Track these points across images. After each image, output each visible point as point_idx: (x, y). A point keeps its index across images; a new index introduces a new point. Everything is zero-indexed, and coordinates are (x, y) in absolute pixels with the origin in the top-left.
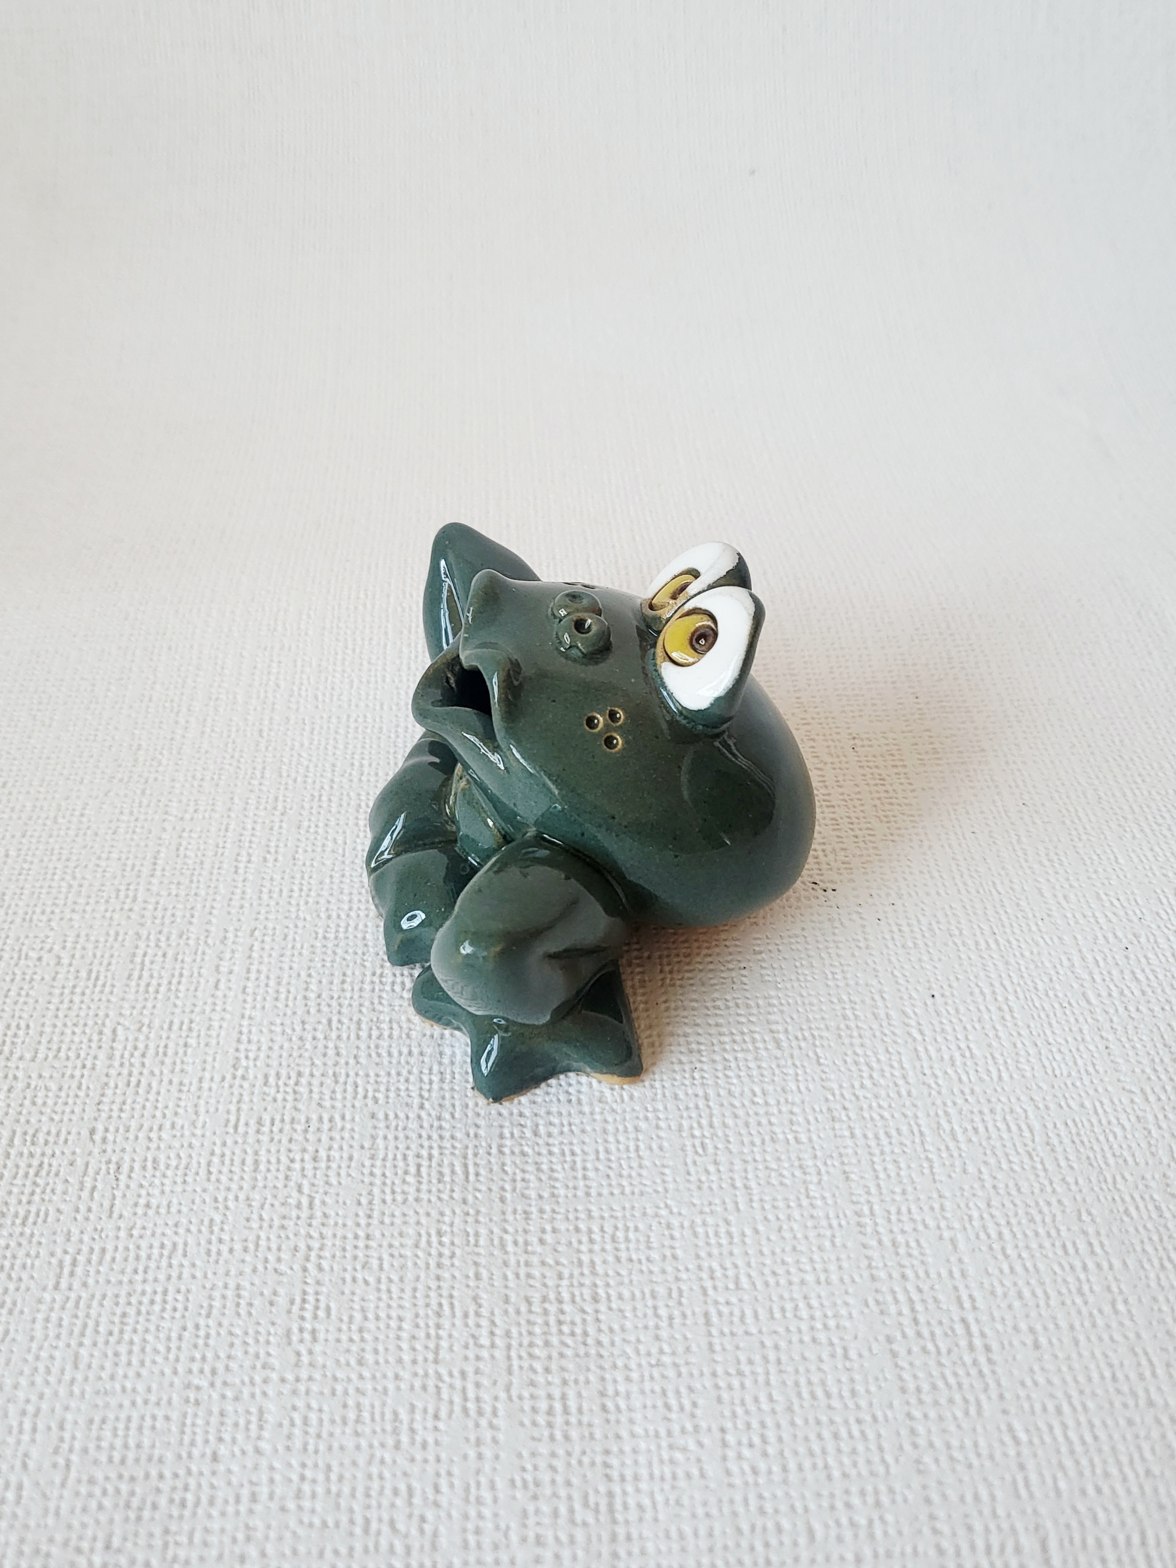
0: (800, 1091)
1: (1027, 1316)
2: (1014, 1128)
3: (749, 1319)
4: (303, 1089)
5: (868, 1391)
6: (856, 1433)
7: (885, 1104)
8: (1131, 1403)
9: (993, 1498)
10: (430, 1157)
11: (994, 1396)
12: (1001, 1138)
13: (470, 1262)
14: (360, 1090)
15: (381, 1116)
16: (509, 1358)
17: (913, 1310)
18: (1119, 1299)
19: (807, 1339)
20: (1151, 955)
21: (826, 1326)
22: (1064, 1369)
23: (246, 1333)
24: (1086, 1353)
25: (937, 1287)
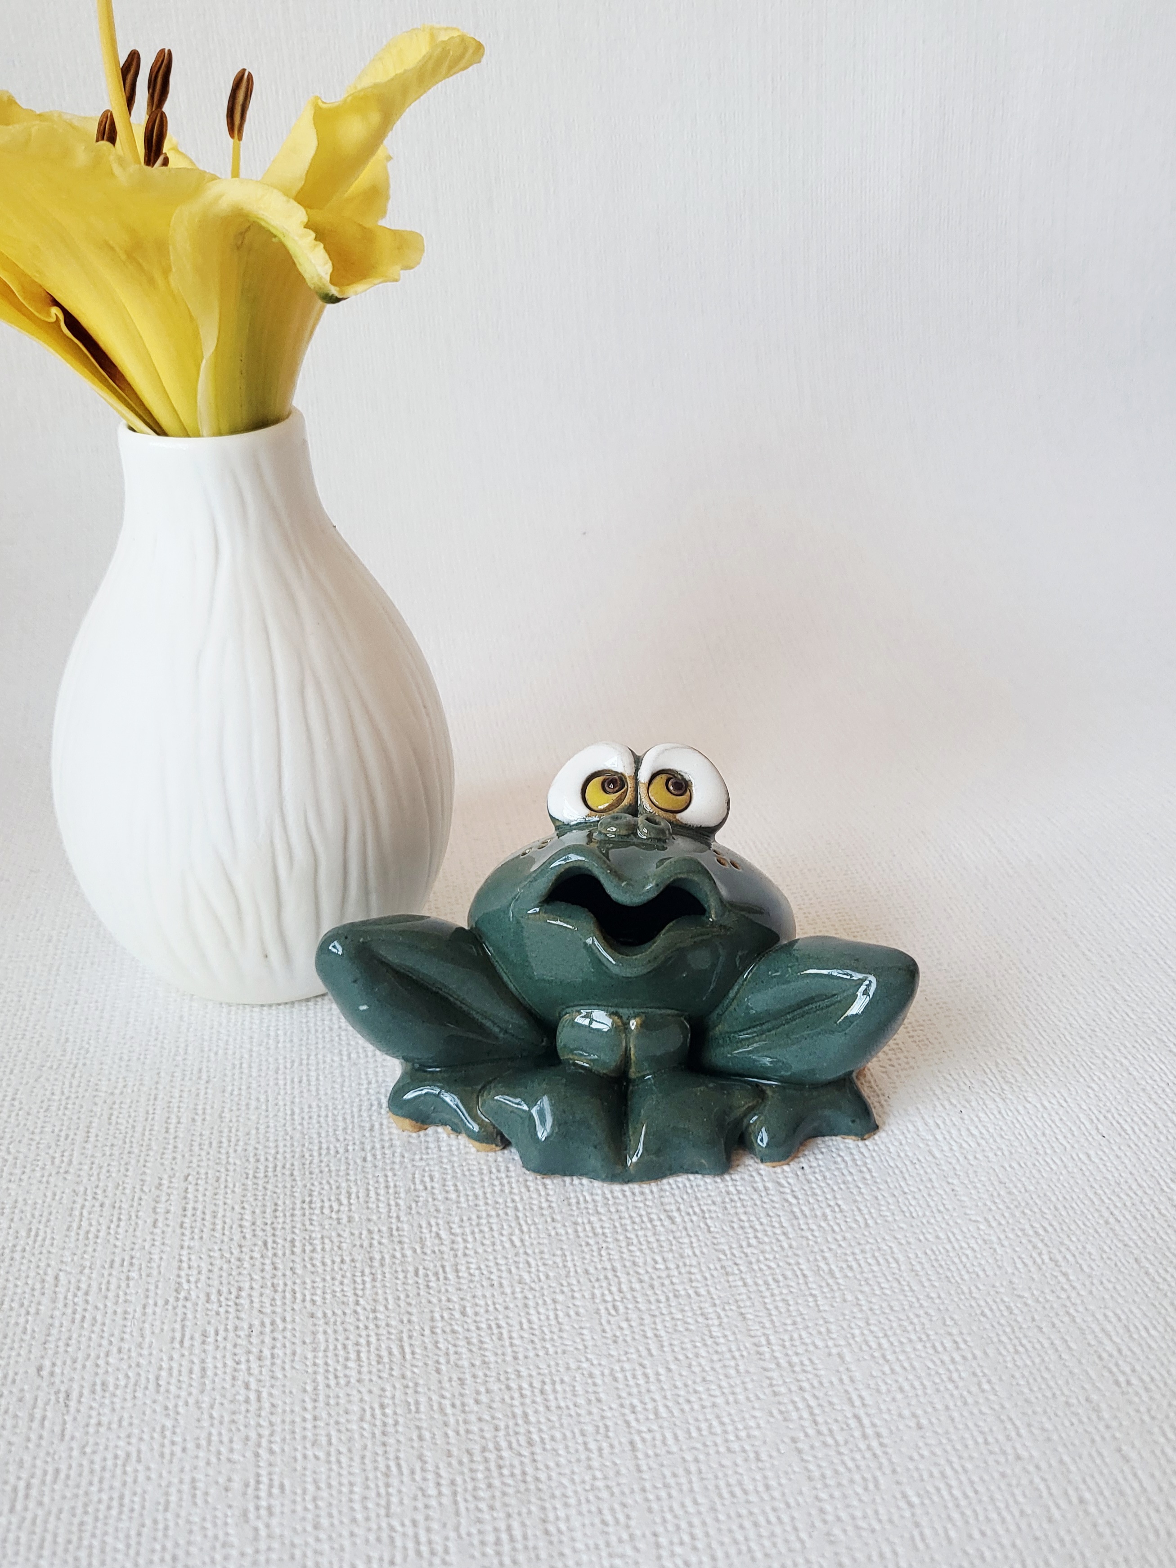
1: (909, 1404)
2: (881, 1261)
3: (670, 1441)
4: (244, 1301)
5: (780, 1484)
6: (773, 1519)
7: (770, 1257)
8: (1002, 1460)
9: (895, 1553)
10: (368, 1344)
11: (888, 1471)
12: (872, 1271)
13: (412, 1427)
14: (298, 1295)
15: (320, 1314)
16: (456, 1502)
17: (812, 1414)
18: (984, 1380)
19: (722, 1449)
20: (981, 1115)
21: (738, 1438)
22: (944, 1441)
23: (204, 1519)
25: (830, 1393)
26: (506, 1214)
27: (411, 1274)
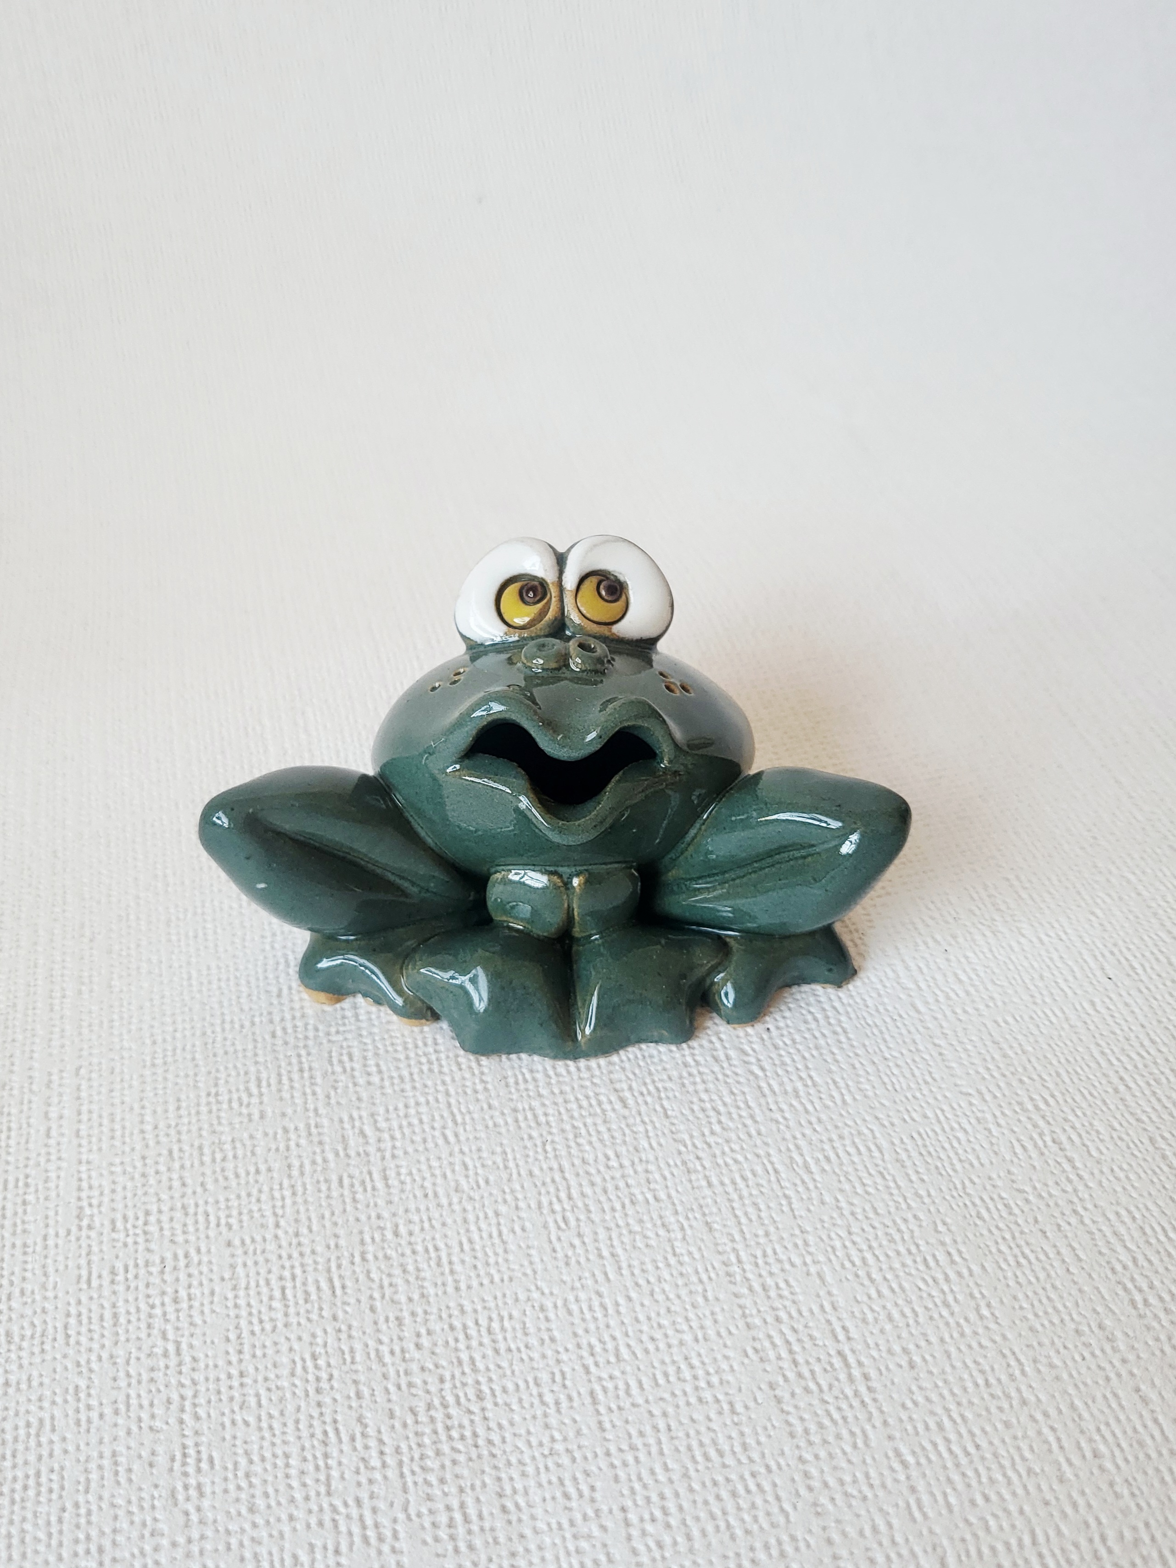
0: (652, 1148)
1: (899, 1337)
2: (863, 1149)
3: (635, 1390)
4: (153, 1228)
5: (759, 1443)
6: (753, 1487)
7: (736, 1147)
8: (1006, 1406)
9: (890, 1526)
10: (293, 1277)
11: (878, 1424)
12: (853, 1163)
13: (349, 1382)
14: (212, 1218)
15: (237, 1242)
16: (402, 1475)
17: (791, 1352)
18: (983, 1304)
19: (693, 1400)
20: (970, 954)
21: (709, 1384)
22: (940, 1384)
23: (129, 1502)
24: (959, 1364)
25: (811, 1324)
26: (437, 1101)
27: (334, 1185)
